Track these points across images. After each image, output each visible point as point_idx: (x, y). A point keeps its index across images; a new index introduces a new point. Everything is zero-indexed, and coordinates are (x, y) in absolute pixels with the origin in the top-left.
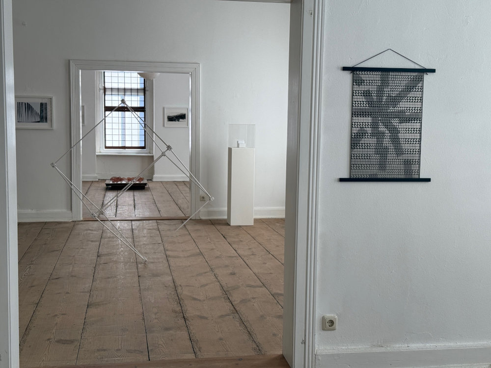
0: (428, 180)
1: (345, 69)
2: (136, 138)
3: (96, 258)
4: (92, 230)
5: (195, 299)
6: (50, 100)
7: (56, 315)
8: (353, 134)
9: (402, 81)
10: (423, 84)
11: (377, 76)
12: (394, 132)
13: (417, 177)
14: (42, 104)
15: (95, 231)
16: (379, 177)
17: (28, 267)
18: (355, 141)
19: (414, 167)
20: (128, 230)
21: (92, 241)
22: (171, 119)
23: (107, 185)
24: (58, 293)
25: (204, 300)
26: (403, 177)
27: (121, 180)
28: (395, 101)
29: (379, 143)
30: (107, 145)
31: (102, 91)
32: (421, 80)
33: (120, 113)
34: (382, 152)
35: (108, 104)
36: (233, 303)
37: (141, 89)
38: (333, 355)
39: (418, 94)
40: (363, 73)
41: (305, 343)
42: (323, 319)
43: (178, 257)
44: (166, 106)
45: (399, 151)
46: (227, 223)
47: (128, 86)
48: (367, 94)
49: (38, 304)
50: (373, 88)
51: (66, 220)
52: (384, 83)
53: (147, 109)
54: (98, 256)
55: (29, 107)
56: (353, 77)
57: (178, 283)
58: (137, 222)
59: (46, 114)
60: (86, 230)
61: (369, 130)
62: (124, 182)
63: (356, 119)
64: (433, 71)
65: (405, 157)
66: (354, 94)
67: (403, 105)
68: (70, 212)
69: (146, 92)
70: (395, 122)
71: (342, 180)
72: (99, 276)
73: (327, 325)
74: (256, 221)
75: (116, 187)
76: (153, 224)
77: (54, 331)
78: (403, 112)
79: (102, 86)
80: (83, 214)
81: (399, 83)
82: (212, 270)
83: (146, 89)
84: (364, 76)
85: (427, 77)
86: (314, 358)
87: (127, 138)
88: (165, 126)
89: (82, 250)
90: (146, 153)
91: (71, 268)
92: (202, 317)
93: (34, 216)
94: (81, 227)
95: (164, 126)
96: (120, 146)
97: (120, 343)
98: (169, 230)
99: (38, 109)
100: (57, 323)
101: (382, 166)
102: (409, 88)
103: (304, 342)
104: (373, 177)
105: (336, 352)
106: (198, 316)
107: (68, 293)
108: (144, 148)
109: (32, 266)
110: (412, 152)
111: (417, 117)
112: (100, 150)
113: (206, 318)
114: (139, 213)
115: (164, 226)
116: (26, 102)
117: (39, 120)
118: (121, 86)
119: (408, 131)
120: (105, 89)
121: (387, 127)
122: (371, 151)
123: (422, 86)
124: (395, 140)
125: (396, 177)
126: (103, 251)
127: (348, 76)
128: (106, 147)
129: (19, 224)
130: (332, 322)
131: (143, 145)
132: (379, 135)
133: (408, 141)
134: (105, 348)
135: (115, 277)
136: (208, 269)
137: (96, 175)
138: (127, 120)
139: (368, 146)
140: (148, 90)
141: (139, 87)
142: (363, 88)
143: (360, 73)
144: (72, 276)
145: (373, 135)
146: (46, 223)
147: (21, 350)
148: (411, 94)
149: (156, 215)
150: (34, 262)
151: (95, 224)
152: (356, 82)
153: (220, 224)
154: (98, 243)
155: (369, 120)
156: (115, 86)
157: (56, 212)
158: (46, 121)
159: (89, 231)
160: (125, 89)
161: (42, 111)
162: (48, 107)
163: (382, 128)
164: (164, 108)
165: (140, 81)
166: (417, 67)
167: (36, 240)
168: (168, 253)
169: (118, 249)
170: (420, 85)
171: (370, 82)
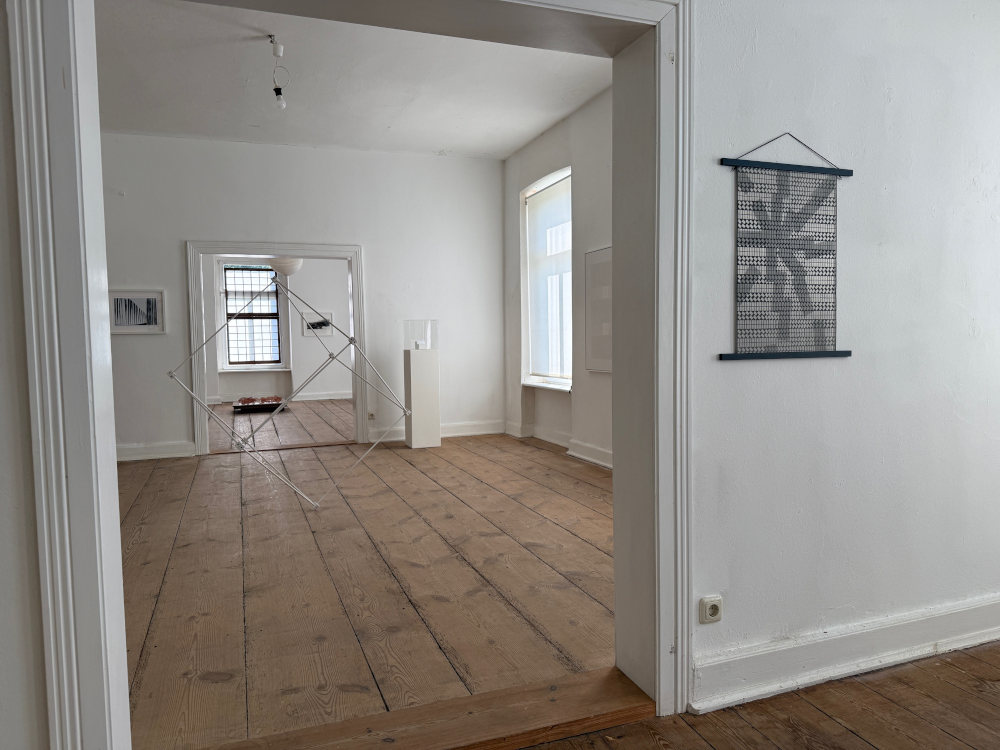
0: (847, 354)
1: (723, 162)
2: (267, 350)
3: (238, 507)
4: (226, 467)
5: (414, 565)
6: (160, 294)
7: (193, 617)
8: (740, 277)
9: (805, 187)
10: (836, 194)
11: (770, 177)
12: (799, 272)
13: (831, 348)
14: (149, 302)
15: (230, 466)
16: (780, 350)
17: (137, 528)
18: (741, 289)
19: (828, 333)
20: (277, 462)
21: (230, 482)
22: (311, 326)
23: (235, 407)
24: (191, 573)
25: (429, 566)
26: (813, 349)
27: (253, 400)
28: (799, 220)
29: (778, 292)
30: (232, 360)
31: (223, 295)
32: (833, 187)
33: (247, 320)
34: (781, 306)
35: (231, 310)
36: (475, 566)
37: (272, 292)
38: (720, 666)
39: (830, 211)
40: (752, 170)
41: (676, 652)
42: (701, 603)
43: (360, 497)
44: (305, 312)
45: (807, 307)
46: (406, 446)
47: (256, 289)
48: (758, 207)
49: (158, 596)
50: (767, 198)
51: (187, 455)
52: (783, 189)
53: (281, 316)
54: (242, 505)
55: (130, 304)
56: (737, 177)
57: (377, 539)
58: (285, 452)
59: (156, 313)
60: (217, 467)
61: (763, 270)
62: (256, 403)
63: (744, 251)
64: (849, 173)
65: (816, 315)
66: (740, 207)
67: (811, 228)
68: (192, 443)
69: (279, 296)
70: (800, 256)
71: (722, 357)
72: (251, 537)
73: (708, 612)
74: (444, 440)
75: (247, 409)
76: (310, 452)
77: (193, 653)
78: (809, 240)
79: (222, 289)
80: (210, 446)
81: (804, 189)
82: (417, 513)
83: (279, 292)
84: (755, 176)
85: (842, 183)
86: (691, 676)
87: (257, 350)
89: (216, 496)
90: (282, 368)
91: (205, 527)
92: (439, 599)
93: (140, 451)
94: (209, 463)
96: (249, 360)
97: (320, 671)
98: (333, 459)
99: (143, 308)
100: (196, 635)
101: (783, 331)
102: (818, 200)
103: (674, 651)
104: (771, 350)
105: (723, 659)
106: (433, 597)
107: (206, 571)
108: (278, 362)
109: (143, 526)
110: (823, 307)
111: (829, 250)
112: (223, 366)
113: (447, 600)
114: (284, 440)
115: (324, 454)
116: (127, 298)
117: (145, 321)
118: (248, 289)
119: (819, 272)
120: (226, 293)
121: (788, 264)
122: (766, 307)
123: (835, 198)
124: (801, 287)
125: (803, 349)
126: (248, 495)
127: (727, 175)
128: (231, 363)
129: (120, 465)
130: (715, 609)
131: (278, 359)
132: (776, 278)
133: (818, 288)
134: (294, 686)
135: (277, 536)
136: (412, 513)
137: (218, 397)
138: (256, 329)
139: (761, 298)
140: (281, 294)
141: (270, 290)
142: (753, 196)
143: (748, 170)
144: (210, 540)
145: (769, 278)
146: (159, 460)
147: (133, 707)
148: (821, 211)
149: (308, 441)
150: (146, 521)
151: (229, 458)
152: (741, 185)
153: (399, 447)
154: (238, 485)
155: (762, 252)
156: (240, 289)
157: (172, 445)
158: (156, 323)
159: (222, 469)
160: (252, 292)
161: (149, 309)
162: (158, 306)
163: (782, 267)
164: (303, 315)
165: (271, 283)
166: (826, 166)
167: (146, 485)
168: (344, 492)
169: (270, 491)
170: (832, 195)
171: (763, 188)
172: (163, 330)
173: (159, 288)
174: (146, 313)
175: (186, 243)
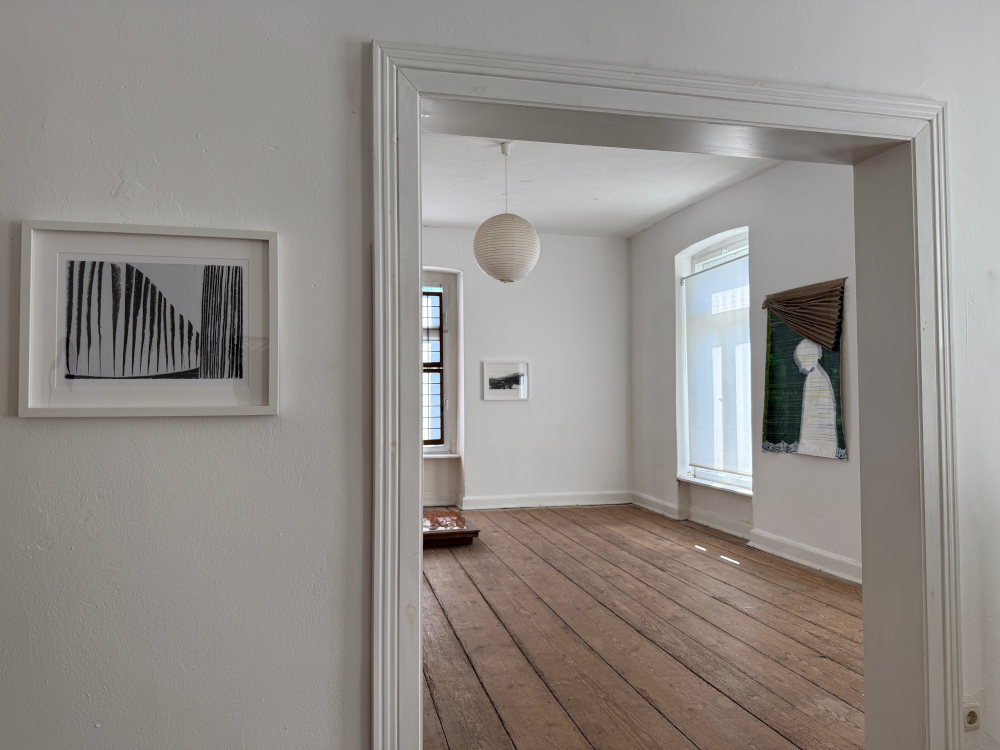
6: (259, 247)
14: (212, 276)
22: (496, 384)
37: (434, 329)
44: (486, 359)
53: (446, 368)
55: (135, 288)
69: (445, 335)
83: (445, 328)
88: (486, 398)
90: (445, 453)
95: (482, 398)
99: (188, 304)
108: (440, 442)
116: (121, 261)
131: (439, 437)
140: (447, 331)
141: (430, 326)
158: (237, 371)
161: (210, 311)
162: (251, 295)
164: (482, 364)
165: (433, 313)
172: (266, 401)
173: (258, 227)
174: (197, 328)
175: (368, 51)
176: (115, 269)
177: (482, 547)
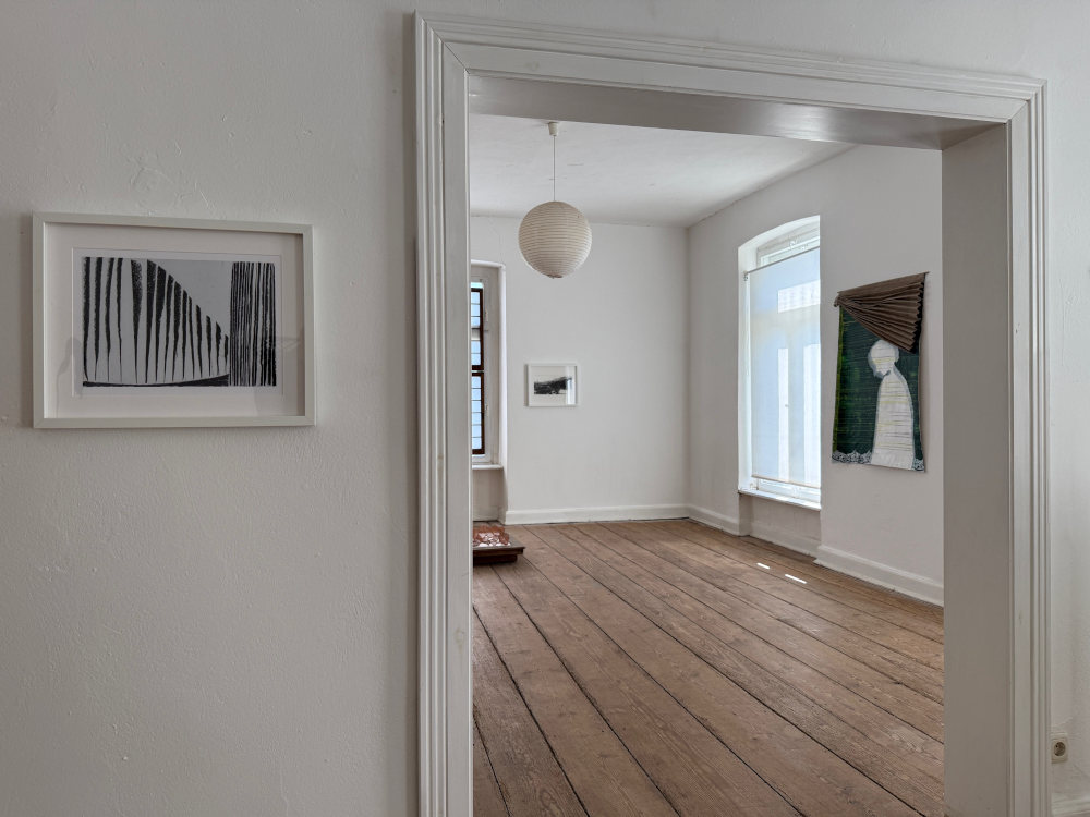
6: (292, 242)
22: (542, 389)
37: (473, 329)
44: (532, 362)
53: (487, 371)
69: (485, 335)
83: (485, 328)
90: (487, 464)
95: (527, 404)
99: (215, 305)
108: (482, 451)
116: (142, 258)
117: (224, 369)
131: (481, 446)
140: (487, 331)
161: (240, 311)
164: (526, 367)
172: (302, 411)
173: (292, 220)
174: (226, 331)
175: (410, 23)
176: (135, 266)
177: (528, 566)
